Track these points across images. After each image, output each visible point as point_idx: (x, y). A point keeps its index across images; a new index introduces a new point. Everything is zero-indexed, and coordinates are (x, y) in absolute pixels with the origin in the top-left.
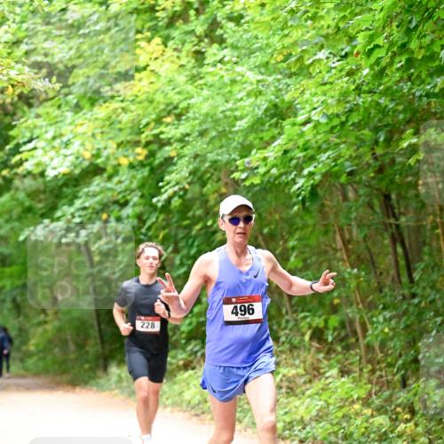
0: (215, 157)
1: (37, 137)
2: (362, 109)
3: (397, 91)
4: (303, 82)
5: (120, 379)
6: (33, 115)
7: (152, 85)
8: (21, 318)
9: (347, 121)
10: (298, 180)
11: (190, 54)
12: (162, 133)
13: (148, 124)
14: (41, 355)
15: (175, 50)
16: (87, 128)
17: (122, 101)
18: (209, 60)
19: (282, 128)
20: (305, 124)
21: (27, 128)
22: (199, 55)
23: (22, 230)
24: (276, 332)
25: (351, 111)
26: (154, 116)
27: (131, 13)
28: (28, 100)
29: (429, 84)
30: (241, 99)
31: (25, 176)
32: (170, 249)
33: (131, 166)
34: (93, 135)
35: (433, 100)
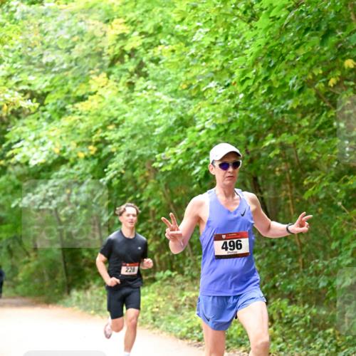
0: (142, 153)
1: (24, 139)
2: (239, 121)
3: (262, 109)
4: (200, 103)
5: (79, 299)
6: (20, 124)
7: (100, 105)
8: (13, 259)
9: (229, 129)
10: (196, 167)
11: (126, 84)
12: (106, 136)
13: (97, 130)
14: (26, 283)
15: (115, 81)
16: (57, 133)
17: (80, 115)
18: (137, 88)
19: (186, 133)
20: (200, 131)
21: (17, 133)
22: (131, 85)
23: (13, 200)
24: (182, 268)
25: (231, 122)
26: (101, 125)
27: (86, 57)
28: (18, 114)
29: (283, 104)
30: (159, 114)
31: (15, 165)
32: (112, 213)
33: (86, 158)
34: (61, 138)
35: (286, 115)
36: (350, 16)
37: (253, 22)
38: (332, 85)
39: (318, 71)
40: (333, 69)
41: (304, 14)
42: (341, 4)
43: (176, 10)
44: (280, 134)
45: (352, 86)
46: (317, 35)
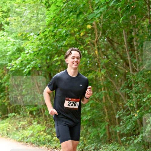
0: (2, 63)
2: (43, 50)
3: (53, 45)
4: (27, 42)
9: (39, 53)
10: (25, 69)
19: (21, 55)
20: (27, 54)
24: (19, 112)
25: (40, 50)
29: (62, 43)
30: (9, 46)
35: (63, 47)
36: (89, 6)
37: (49, 8)
38: (82, 36)
39: (76, 30)
40: (82, 29)
41: (70, 5)
42: (85, 2)
43: (16, 2)
44: (60, 56)
45: (90, 36)
46: (75, 14)
